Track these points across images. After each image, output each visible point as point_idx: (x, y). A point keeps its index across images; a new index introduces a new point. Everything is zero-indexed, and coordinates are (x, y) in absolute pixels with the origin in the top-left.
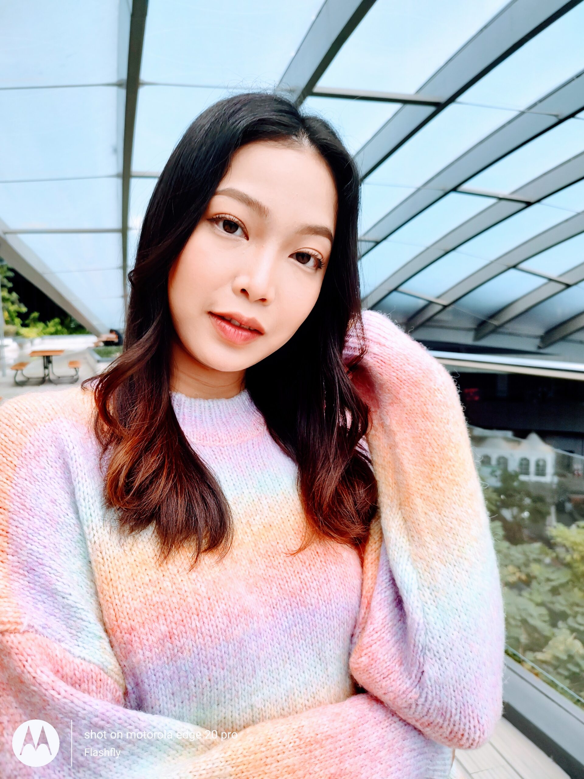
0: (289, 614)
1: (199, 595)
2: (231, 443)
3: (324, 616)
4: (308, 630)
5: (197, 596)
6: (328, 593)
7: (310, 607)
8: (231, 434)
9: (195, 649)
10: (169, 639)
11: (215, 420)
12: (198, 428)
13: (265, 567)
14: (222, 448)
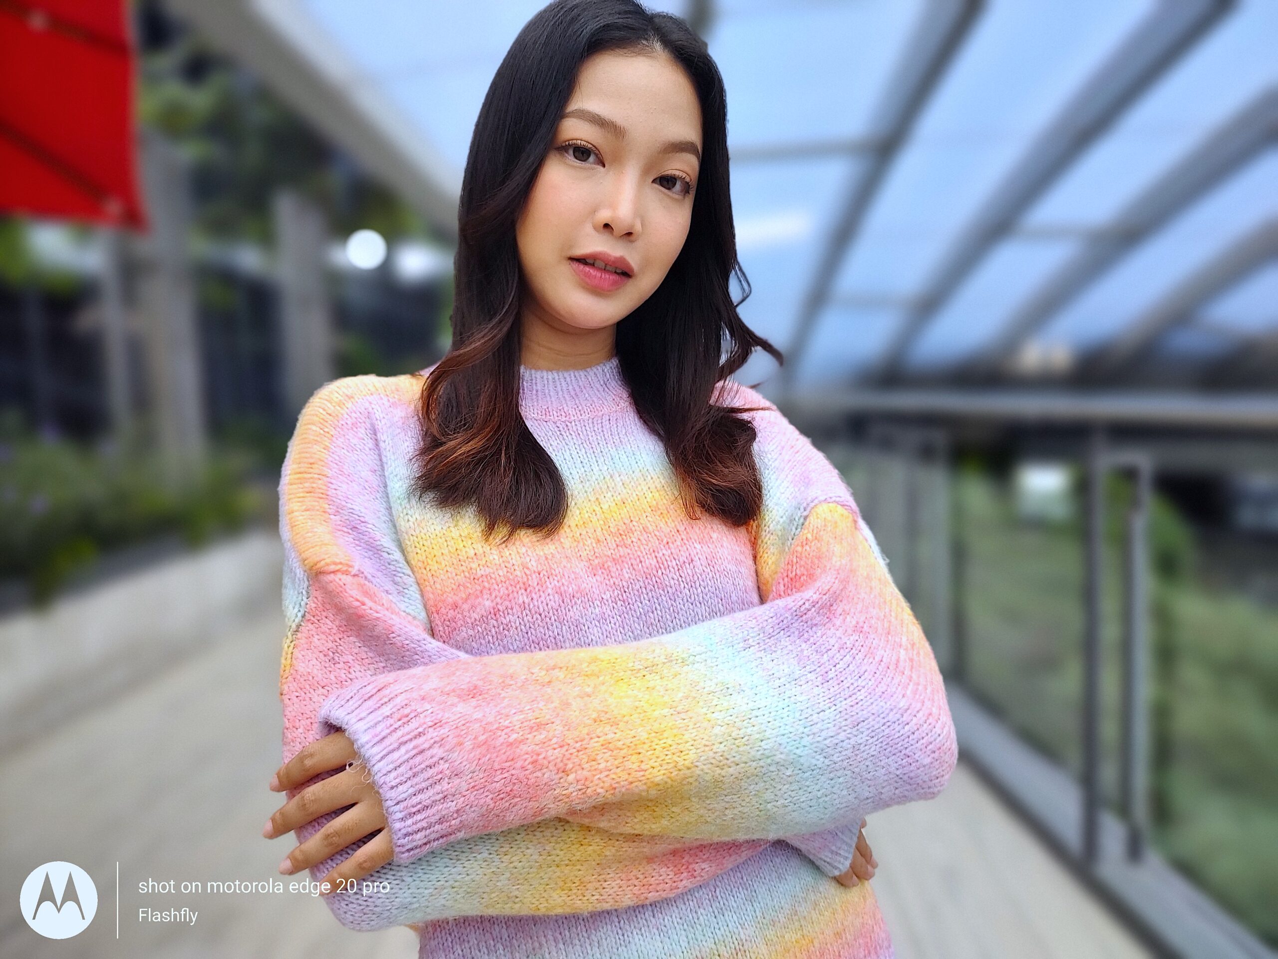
0: (644, 599)
1: (528, 568)
2: (580, 417)
3: (687, 601)
4: (668, 616)
5: (525, 570)
6: (691, 574)
7: (669, 589)
8: (580, 408)
9: (523, 627)
10: (493, 616)
11: (560, 393)
12: (540, 401)
13: (615, 546)
14: (569, 424)
